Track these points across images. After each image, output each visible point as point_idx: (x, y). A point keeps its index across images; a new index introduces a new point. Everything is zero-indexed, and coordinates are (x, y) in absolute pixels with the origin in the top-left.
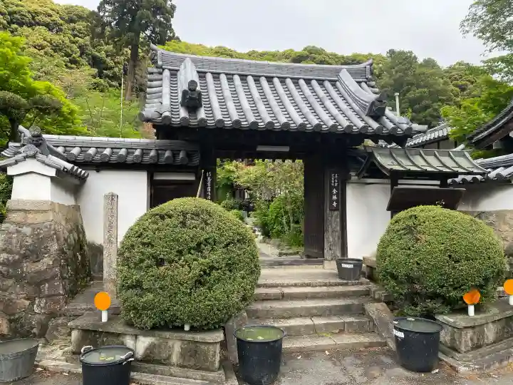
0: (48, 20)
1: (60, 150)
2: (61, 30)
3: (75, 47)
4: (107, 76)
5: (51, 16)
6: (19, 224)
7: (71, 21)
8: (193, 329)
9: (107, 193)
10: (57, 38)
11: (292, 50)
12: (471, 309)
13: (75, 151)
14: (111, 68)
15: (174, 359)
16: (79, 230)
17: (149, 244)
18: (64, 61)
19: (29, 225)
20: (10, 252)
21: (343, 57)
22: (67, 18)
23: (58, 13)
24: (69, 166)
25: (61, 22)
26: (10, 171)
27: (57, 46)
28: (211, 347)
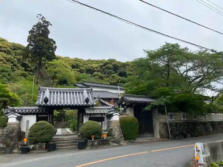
0: (5, 49)
1: (17, 111)
2: (10, 53)
3: (15, 59)
4: (28, 70)
5: (7, 48)
6: (9, 127)
7: (15, 49)
8: (41, 143)
9: (27, 120)
10: (9, 56)
11: (104, 60)
12: (93, 139)
13: (20, 111)
14: (30, 67)
15: (37, 148)
16: (20, 128)
17: (34, 129)
18: (11, 65)
19: (11, 127)
20: (7, 132)
21: (123, 63)
22: (13, 48)
23: (9, 47)
24: (19, 115)
25: (11, 50)
26: (8, 117)
27: (8, 59)
28: (43, 145)
